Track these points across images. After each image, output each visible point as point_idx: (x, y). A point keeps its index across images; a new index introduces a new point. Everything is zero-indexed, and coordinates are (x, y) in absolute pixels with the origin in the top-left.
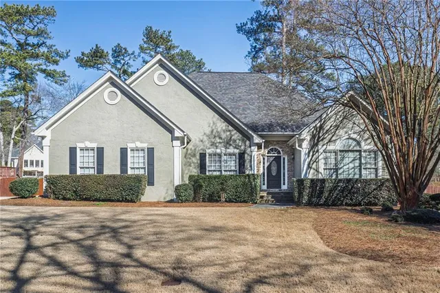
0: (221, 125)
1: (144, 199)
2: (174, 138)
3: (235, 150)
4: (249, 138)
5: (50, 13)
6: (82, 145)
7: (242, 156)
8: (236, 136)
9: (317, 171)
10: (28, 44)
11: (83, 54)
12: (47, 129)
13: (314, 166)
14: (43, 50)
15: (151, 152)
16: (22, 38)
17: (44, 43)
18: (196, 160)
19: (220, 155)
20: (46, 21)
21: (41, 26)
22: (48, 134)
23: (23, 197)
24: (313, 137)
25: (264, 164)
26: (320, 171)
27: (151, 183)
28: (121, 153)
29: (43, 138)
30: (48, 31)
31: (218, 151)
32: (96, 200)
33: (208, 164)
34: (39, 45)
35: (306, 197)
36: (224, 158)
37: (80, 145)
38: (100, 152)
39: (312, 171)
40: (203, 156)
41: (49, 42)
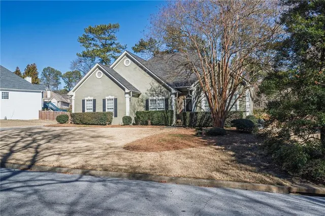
0: (156, 84)
1: (112, 124)
2: (126, 93)
3: (163, 97)
4: (170, 91)
5: (116, 27)
6: (87, 98)
7: (166, 100)
8: (164, 89)
9: (201, 108)
10: (107, 44)
11: (136, 45)
12: (73, 91)
13: (199, 105)
14: (114, 46)
15: (116, 100)
16: (104, 41)
17: (114, 42)
18: (144, 104)
19: (155, 100)
20: (115, 31)
21: (112, 34)
22: (74, 94)
23: (61, 123)
24: (198, 88)
25: (184, 103)
26: (202, 107)
27: (116, 116)
28: (103, 101)
29: (72, 96)
30: (115, 36)
31: (154, 98)
32: (89, 124)
33: (150, 105)
34: (111, 44)
35: (188, 122)
36: (158, 102)
37: (86, 99)
38: (94, 101)
39: (198, 108)
40: (147, 101)
41: (116, 42)
